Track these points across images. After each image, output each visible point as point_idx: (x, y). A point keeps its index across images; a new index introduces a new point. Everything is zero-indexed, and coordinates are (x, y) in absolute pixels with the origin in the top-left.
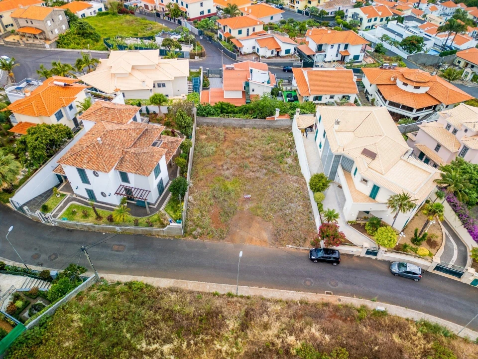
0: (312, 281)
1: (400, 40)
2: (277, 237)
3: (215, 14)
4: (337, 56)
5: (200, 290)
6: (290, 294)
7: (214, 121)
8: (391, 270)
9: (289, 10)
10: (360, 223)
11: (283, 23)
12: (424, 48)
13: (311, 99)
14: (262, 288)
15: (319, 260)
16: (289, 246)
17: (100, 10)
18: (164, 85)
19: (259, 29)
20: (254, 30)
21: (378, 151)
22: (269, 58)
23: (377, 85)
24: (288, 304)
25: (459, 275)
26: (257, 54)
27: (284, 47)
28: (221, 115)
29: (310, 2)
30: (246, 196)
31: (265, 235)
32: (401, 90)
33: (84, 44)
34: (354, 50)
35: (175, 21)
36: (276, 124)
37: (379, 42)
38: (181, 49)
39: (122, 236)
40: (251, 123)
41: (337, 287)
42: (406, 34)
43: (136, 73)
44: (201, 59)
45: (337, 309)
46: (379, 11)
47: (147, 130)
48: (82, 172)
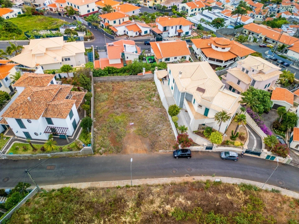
0: (177, 170)
1: (211, 21)
2: (153, 146)
3: (97, 12)
4: (176, 33)
5: (108, 186)
6: (164, 180)
7: (105, 79)
8: (221, 157)
9: (143, 7)
10: (200, 132)
11: (141, 15)
12: (225, 25)
13: (163, 60)
14: (147, 179)
15: (179, 157)
16: (161, 151)
17: (19, 13)
18: (69, 59)
19: (127, 19)
20: (123, 20)
21: (206, 88)
22: (135, 37)
23: (201, 49)
24: (164, 186)
25: (259, 154)
26: (127, 35)
27: (143, 30)
28: (109, 75)
29: (156, 1)
30: (131, 124)
31: (146, 146)
32: (215, 51)
33: (10, 36)
34: (185, 29)
35: (71, 18)
36: (144, 77)
37: (199, 23)
38: (77, 35)
39: (53, 159)
40: (128, 78)
41: (191, 172)
42: (214, 17)
43: (49, 53)
44: (92, 41)
45: (193, 184)
46: (197, 4)
47: (61, 89)
48: (19, 121)
